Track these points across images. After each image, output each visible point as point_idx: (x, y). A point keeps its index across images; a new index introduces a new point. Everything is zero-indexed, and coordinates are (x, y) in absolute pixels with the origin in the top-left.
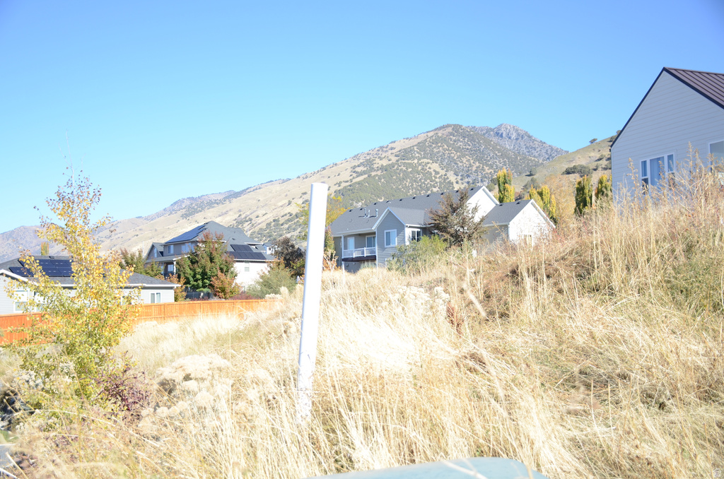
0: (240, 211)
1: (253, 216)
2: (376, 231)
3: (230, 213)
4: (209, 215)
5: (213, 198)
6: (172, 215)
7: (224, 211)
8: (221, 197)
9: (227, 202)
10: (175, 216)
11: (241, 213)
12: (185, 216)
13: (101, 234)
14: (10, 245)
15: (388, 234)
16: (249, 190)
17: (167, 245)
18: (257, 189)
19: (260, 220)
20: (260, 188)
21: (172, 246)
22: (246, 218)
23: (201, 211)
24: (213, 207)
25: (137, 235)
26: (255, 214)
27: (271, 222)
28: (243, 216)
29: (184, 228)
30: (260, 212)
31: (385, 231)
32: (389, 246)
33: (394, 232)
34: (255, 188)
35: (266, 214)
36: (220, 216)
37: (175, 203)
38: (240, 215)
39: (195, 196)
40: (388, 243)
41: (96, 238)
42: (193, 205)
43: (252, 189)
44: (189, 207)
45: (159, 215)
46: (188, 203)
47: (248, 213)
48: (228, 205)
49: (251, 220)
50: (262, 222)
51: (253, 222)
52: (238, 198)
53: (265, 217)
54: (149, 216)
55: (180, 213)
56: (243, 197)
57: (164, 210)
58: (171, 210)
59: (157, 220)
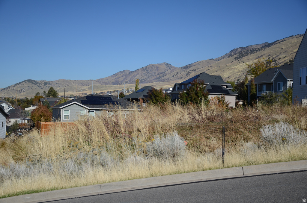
0: (269, 55)
1: (277, 59)
2: (273, 82)
3: (264, 57)
4: (251, 58)
5: (255, 47)
6: (229, 58)
7: (260, 55)
8: (259, 47)
9: (263, 49)
10: (231, 59)
11: (270, 57)
12: (236, 59)
13: (190, 69)
14: (145, 74)
15: (279, 84)
16: (277, 42)
17: (181, 85)
18: (282, 41)
19: (281, 61)
20: (284, 41)
21: (183, 85)
22: (272, 59)
23: (246, 56)
24: (254, 53)
25: (209, 70)
26: (279, 57)
27: (288, 62)
28: (271, 59)
29: (235, 65)
30: (282, 56)
31: (278, 83)
32: (279, 91)
33: (282, 83)
34: (281, 40)
35: (285, 57)
36: (257, 58)
37: (232, 51)
38: (269, 58)
39: (244, 47)
40: (279, 90)
41: (187, 71)
42: (242, 52)
43: (279, 42)
44: (240, 53)
45: (222, 58)
46: (239, 50)
47: (274, 57)
48: (263, 52)
49: (275, 61)
50: (282, 62)
51: (277, 62)
52: (270, 47)
53: (285, 59)
54: (217, 58)
55: (234, 57)
56: (273, 46)
57: (226, 55)
58: (229, 55)
59: (222, 60)
